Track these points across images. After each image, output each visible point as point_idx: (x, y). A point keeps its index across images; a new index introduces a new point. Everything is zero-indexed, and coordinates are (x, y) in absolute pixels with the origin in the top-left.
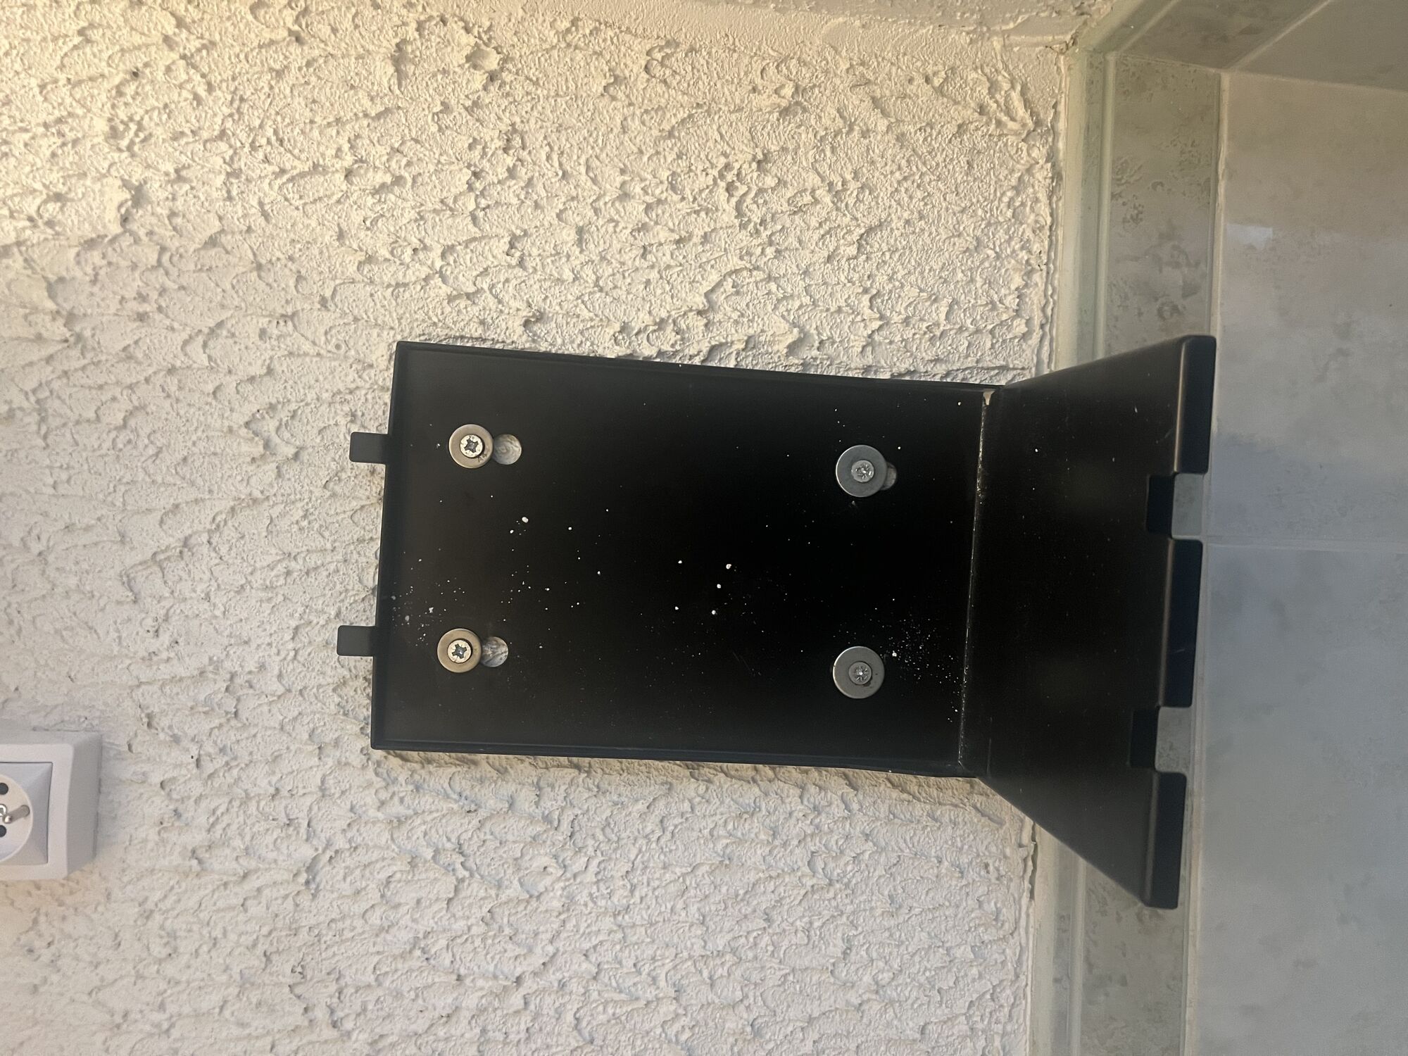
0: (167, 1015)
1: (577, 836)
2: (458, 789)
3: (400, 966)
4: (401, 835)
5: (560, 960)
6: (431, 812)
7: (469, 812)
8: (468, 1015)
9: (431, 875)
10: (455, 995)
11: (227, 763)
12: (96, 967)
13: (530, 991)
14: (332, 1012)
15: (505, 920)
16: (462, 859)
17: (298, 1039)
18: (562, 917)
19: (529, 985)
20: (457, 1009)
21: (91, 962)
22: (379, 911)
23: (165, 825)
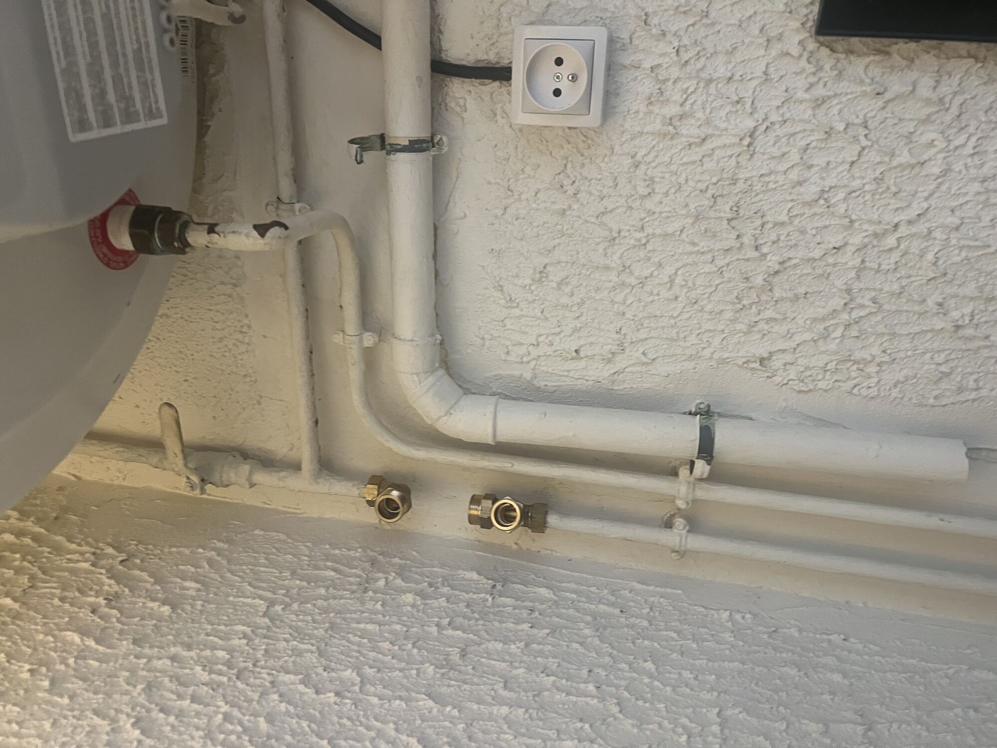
0: (645, 235)
1: (963, 117)
2: (870, 75)
3: (807, 211)
4: (820, 112)
5: (930, 214)
6: (847, 94)
7: (878, 94)
8: (853, 249)
9: (840, 144)
10: (845, 234)
11: (698, 53)
12: (602, 199)
13: (904, 235)
14: (756, 240)
15: (892, 181)
16: (867, 132)
17: (729, 257)
18: (939, 180)
19: (903, 230)
20: (846, 244)
21: (599, 196)
22: (796, 170)
23: (652, 99)
